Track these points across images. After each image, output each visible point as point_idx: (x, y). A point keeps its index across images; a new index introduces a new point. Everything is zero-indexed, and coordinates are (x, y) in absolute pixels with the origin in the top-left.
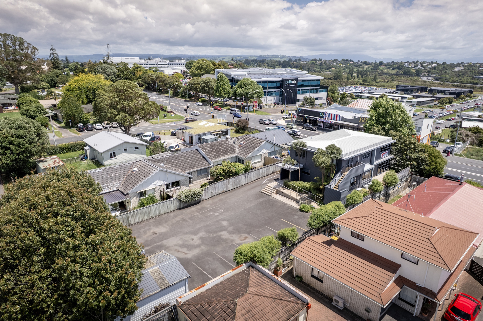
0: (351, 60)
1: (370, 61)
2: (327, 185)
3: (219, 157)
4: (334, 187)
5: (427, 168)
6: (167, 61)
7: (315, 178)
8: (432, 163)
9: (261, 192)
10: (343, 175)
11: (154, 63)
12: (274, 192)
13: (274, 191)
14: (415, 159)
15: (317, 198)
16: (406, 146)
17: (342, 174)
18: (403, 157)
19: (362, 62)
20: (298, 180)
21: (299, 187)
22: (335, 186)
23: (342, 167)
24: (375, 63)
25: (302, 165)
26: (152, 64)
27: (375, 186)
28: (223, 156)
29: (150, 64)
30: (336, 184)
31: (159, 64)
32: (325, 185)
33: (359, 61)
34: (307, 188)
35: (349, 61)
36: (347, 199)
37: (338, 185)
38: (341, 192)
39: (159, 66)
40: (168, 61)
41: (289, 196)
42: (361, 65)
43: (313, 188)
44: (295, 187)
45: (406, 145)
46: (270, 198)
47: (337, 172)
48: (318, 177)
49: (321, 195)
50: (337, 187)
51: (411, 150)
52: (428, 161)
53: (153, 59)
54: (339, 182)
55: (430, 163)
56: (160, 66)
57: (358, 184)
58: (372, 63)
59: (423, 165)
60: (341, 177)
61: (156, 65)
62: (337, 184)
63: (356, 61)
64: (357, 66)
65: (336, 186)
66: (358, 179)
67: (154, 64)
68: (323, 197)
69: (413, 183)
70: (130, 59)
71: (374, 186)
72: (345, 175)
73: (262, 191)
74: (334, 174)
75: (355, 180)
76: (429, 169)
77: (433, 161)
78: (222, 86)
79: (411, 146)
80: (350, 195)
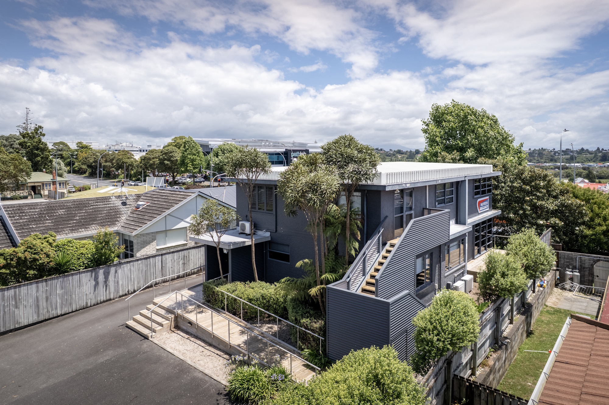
0: (381, 150)
1: (404, 150)
2: (336, 280)
3: (58, 232)
4: (364, 290)
5: (588, 232)
7: (299, 264)
8: (597, 221)
9: (128, 327)
10: (387, 247)
11: (120, 148)
12: (165, 322)
13: (167, 319)
14: (554, 213)
15: (304, 337)
16: (527, 184)
17: (384, 244)
18: (524, 210)
19: (395, 151)
20: (252, 279)
21: (250, 300)
22: (364, 285)
23: (382, 219)
24: (411, 151)
25: (264, 235)
26: (116, 150)
27: (503, 275)
30: (368, 278)
31: (127, 150)
32: (328, 282)
33: (391, 150)
34: (277, 302)
35: (379, 150)
36: (419, 333)
37: (373, 281)
38: (390, 300)
41: (210, 334)
42: (394, 155)
43: (294, 300)
44: (235, 300)
45: (524, 182)
46: (145, 345)
47: (367, 236)
48: (306, 260)
49: (317, 325)
50: (373, 289)
51: (541, 192)
52: (586, 215)
54: (377, 270)
55: (592, 219)
57: (437, 277)
58: (407, 152)
59: (579, 225)
60: (383, 253)
62: (373, 277)
63: (387, 150)
64: (390, 156)
65: (368, 283)
66: (435, 260)
68: (323, 331)
69: (568, 273)
71: (498, 276)
72: (392, 246)
73: (131, 323)
74: (357, 245)
75: (427, 267)
76: (593, 235)
77: (598, 215)
78: (189, 156)
79: (538, 182)
80: (425, 312)
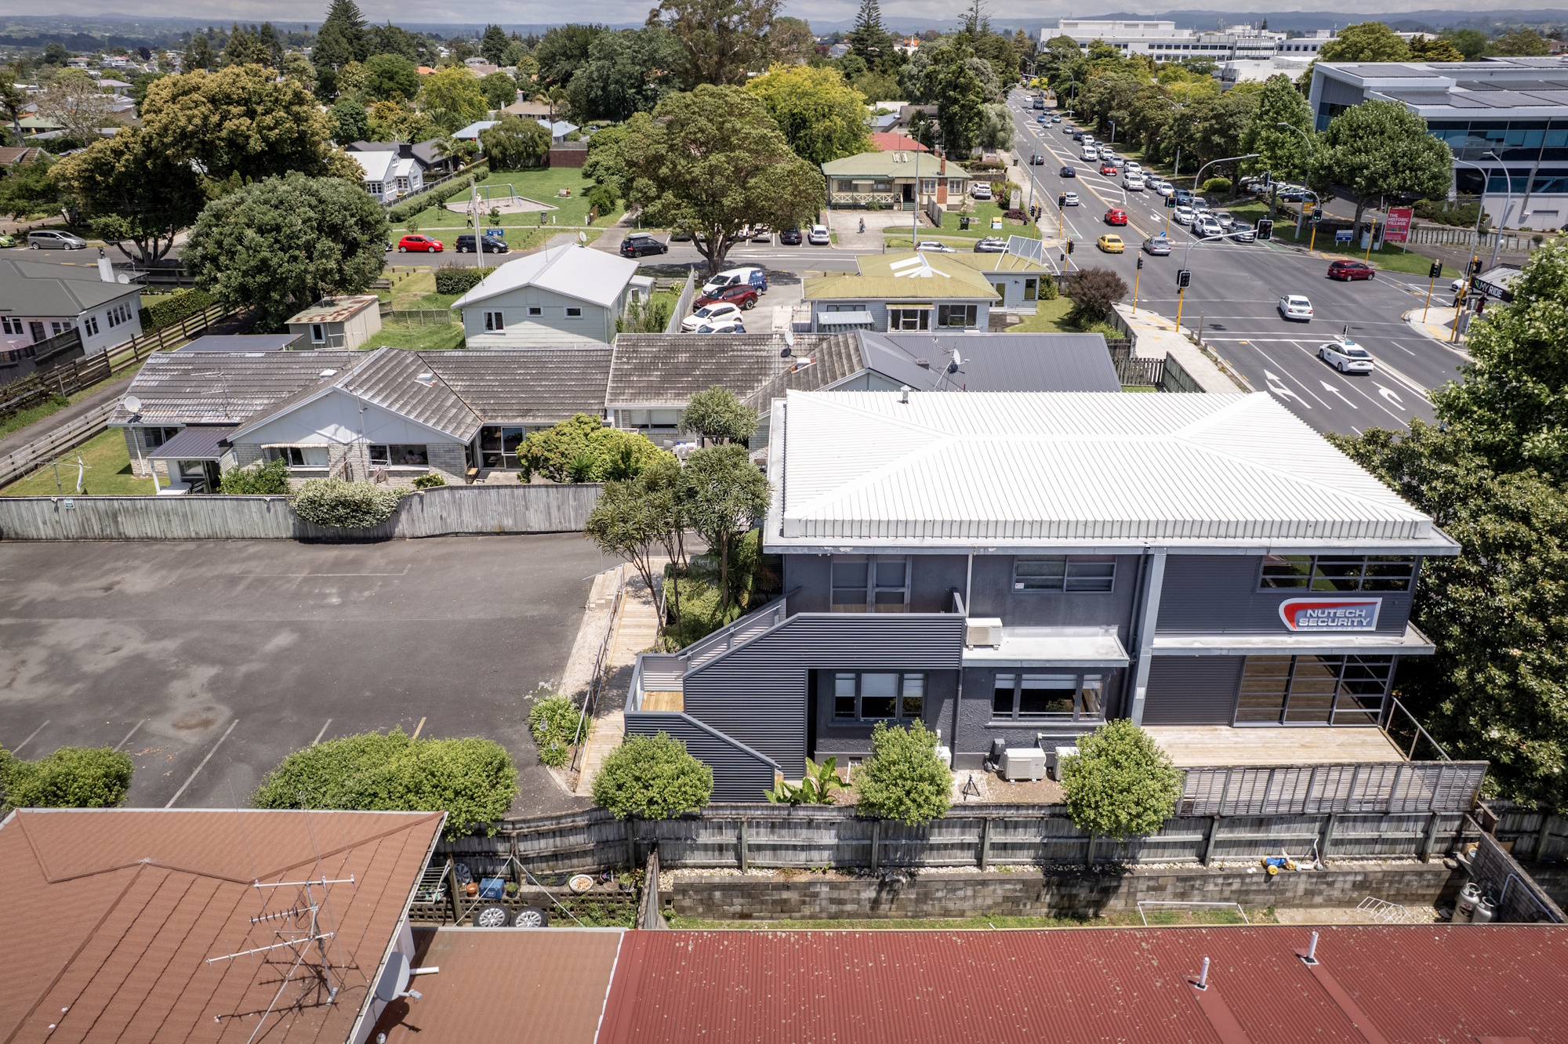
3: (659, 394)
6: (1277, 36)
11: (1224, 40)
23: (788, 588)
26: (1214, 47)
28: (678, 395)
29: (1205, 47)
31: (1243, 45)
39: (1238, 53)
40: (1284, 36)
46: (576, 615)
53: (1225, 27)
56: (1245, 53)
61: (1230, 48)
66: (935, 689)
67: (1223, 47)
70: (1141, 27)
